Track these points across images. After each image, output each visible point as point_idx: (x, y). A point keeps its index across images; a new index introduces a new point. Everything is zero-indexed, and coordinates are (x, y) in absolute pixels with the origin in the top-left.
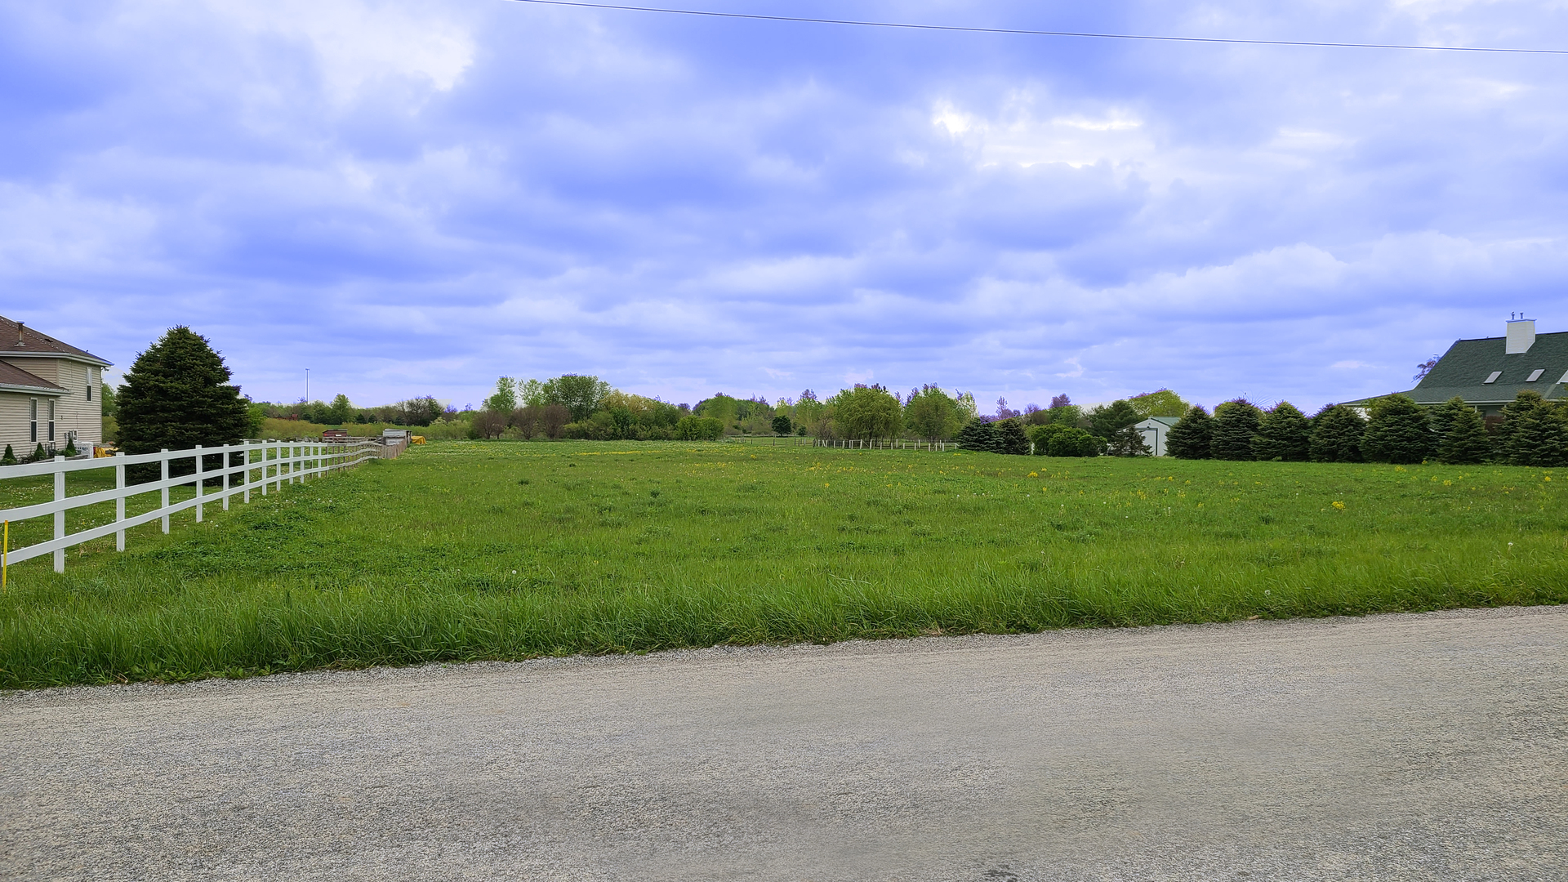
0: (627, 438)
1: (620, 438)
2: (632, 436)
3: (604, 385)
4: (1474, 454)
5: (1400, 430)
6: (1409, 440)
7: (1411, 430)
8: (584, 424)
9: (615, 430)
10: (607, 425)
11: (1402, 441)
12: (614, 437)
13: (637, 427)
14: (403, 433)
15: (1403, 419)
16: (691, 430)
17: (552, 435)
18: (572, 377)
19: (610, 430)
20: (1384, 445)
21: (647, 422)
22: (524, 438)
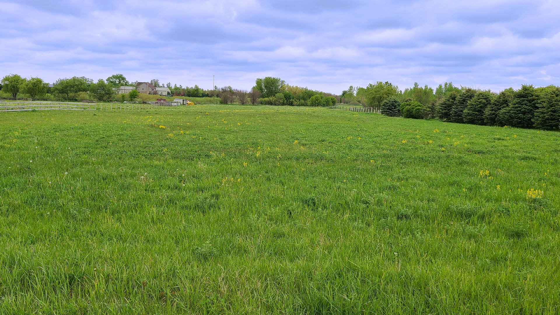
0: (289, 105)
1: (286, 105)
2: (291, 104)
3: (283, 82)
4: (550, 122)
5: (520, 107)
6: (524, 113)
7: (526, 107)
8: (271, 98)
9: (284, 101)
10: (281, 99)
11: (519, 113)
12: (283, 104)
13: (294, 100)
14: (181, 101)
15: (524, 101)
16: (315, 102)
17: (253, 103)
18: (269, 78)
19: (281, 101)
20: (510, 116)
21: (299, 99)
22: (241, 104)
